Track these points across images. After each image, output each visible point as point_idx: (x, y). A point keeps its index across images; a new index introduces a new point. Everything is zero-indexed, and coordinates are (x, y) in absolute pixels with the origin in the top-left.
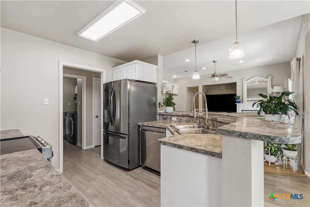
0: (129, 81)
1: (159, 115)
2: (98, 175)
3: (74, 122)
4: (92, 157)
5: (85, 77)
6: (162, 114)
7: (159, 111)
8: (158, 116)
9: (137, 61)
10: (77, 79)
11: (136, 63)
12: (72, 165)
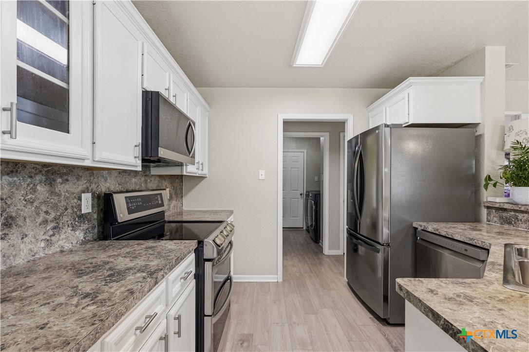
0: (389, 129)
1: (488, 207)
2: (325, 308)
3: (316, 207)
4: (332, 270)
5: (328, 133)
6: (497, 206)
7: (489, 196)
8: (484, 212)
9: (411, 80)
10: (320, 138)
11: (410, 85)
12: (298, 275)
